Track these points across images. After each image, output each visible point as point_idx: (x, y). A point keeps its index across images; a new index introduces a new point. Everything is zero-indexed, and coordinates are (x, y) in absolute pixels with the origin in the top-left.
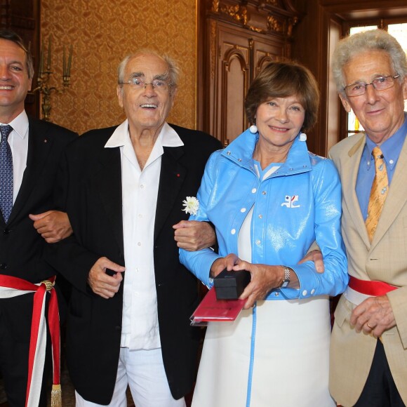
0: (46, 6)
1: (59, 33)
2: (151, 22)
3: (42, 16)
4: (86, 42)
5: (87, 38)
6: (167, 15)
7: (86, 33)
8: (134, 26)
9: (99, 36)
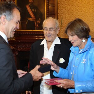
0: (59, 9)
1: (62, 15)
2: (86, 10)
3: (58, 11)
4: (69, 16)
5: (69, 15)
6: (90, 8)
7: (69, 14)
8: (81, 12)
9: (72, 15)
